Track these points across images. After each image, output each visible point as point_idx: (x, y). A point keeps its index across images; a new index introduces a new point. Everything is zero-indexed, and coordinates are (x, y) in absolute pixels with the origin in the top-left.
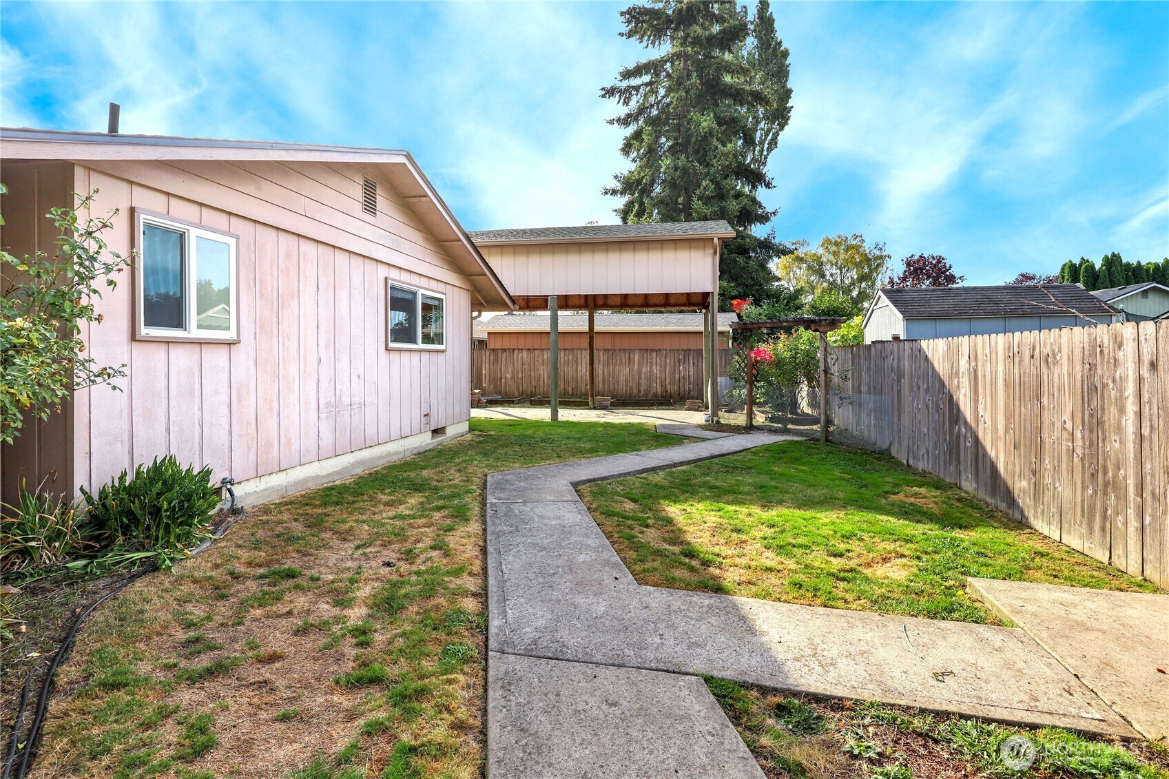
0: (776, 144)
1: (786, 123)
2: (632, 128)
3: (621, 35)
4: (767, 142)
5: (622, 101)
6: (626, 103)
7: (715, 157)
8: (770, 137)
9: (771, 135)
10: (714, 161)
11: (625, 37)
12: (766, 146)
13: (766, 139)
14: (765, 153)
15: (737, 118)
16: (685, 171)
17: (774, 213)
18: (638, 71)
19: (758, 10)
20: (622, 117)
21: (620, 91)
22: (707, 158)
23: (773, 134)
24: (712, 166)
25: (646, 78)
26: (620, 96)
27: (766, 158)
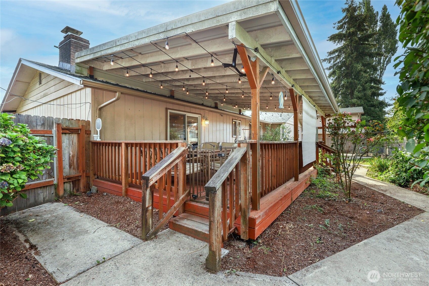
0: (390, 61)
1: (395, 52)
2: (332, 70)
3: (328, 40)
4: (386, 61)
5: (328, 62)
6: (330, 63)
7: (362, 78)
8: (387, 59)
9: (388, 58)
10: (362, 79)
11: (329, 41)
12: (386, 63)
13: (385, 60)
14: (385, 65)
15: (370, 63)
16: (351, 83)
17: (385, 93)
18: (334, 52)
19: (382, 13)
20: (328, 67)
21: (328, 59)
22: (359, 78)
23: (389, 58)
24: (361, 81)
25: (336, 54)
26: (327, 61)
27: (385, 67)
